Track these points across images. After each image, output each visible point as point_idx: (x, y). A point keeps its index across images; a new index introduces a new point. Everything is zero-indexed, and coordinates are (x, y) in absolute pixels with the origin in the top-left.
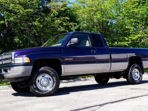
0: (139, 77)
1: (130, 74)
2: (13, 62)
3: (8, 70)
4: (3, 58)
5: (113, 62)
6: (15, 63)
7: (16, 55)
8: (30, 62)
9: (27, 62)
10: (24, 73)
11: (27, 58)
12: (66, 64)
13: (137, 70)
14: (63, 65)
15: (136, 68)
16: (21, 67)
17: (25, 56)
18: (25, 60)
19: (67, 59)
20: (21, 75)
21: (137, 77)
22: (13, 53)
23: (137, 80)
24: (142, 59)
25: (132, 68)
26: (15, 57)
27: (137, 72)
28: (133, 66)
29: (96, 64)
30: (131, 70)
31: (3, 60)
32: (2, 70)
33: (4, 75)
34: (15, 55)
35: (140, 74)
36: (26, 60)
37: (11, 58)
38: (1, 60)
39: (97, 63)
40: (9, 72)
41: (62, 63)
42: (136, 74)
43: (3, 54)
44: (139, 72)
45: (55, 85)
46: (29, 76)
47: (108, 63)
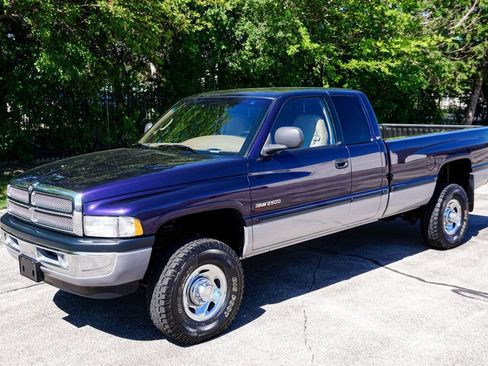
0: (459, 224)
1: (436, 218)
3: (59, 257)
4: (33, 203)
5: (395, 189)
6: (85, 237)
9: (131, 236)
10: (121, 275)
11: (133, 220)
12: (258, 223)
13: (455, 203)
14: (250, 227)
15: (456, 196)
17: (122, 212)
18: (123, 228)
19: (264, 204)
21: (454, 224)
22: (78, 198)
23: (454, 236)
25: (444, 199)
26: (85, 213)
27: (455, 209)
28: (447, 194)
29: (348, 205)
30: (441, 207)
31: (31, 209)
33: (41, 265)
34: (86, 203)
35: (463, 215)
38: (27, 206)
39: (351, 201)
40: (62, 262)
41: (247, 221)
42: (452, 215)
43: (35, 185)
44: (459, 208)
45: (232, 303)
46: (139, 280)
47: (383, 194)
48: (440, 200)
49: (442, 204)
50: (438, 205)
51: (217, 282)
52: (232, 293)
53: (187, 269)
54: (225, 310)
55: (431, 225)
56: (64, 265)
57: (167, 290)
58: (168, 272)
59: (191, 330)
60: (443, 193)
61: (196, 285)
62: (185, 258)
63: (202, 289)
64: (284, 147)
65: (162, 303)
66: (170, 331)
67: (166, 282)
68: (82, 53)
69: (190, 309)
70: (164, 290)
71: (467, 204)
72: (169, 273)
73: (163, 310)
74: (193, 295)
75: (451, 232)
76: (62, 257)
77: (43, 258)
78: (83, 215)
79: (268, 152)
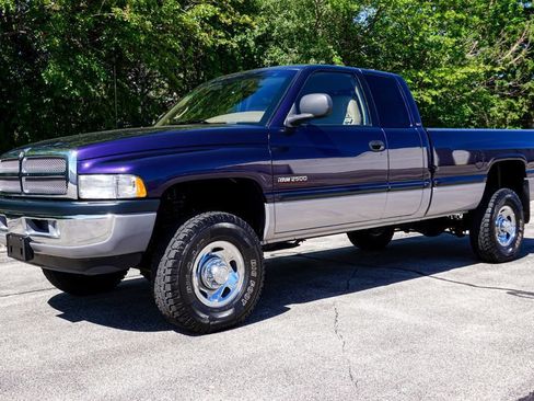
0: (513, 235)
1: (487, 225)
2: (71, 192)
3: (50, 226)
4: (24, 171)
5: (439, 185)
6: (80, 200)
7: (87, 165)
8: (144, 195)
9: (136, 196)
10: (119, 243)
11: (134, 178)
12: (281, 200)
13: (508, 210)
14: (272, 205)
15: (509, 202)
16: (109, 216)
17: (123, 169)
18: (123, 190)
19: (288, 180)
20: (109, 248)
21: (508, 236)
22: (73, 155)
23: (508, 247)
24: (528, 169)
25: (495, 204)
26: (80, 171)
27: (509, 218)
28: (498, 198)
29: (385, 195)
30: (492, 213)
31: (24, 179)
32: (23, 219)
33: (30, 240)
34: (80, 161)
35: (518, 226)
36: (132, 187)
37: (62, 174)
38: (18, 176)
39: (389, 191)
40: (53, 232)
41: (268, 197)
42: (505, 223)
43: (26, 150)
44: (513, 215)
45: (250, 290)
46: (141, 252)
47: (424, 187)
48: (491, 205)
49: (493, 209)
50: (489, 210)
51: (233, 264)
52: (251, 278)
53: (197, 241)
54: (243, 297)
55: (481, 233)
56: (55, 235)
57: (174, 264)
58: (175, 243)
59: (203, 315)
60: (494, 196)
61: (207, 265)
62: (196, 229)
63: (215, 270)
64: (310, 115)
65: (168, 279)
66: (177, 314)
67: (172, 255)
69: (202, 292)
70: (170, 264)
71: (522, 213)
72: (177, 245)
73: (169, 288)
74: (205, 277)
75: (505, 244)
76: (54, 226)
77: (33, 232)
78: (78, 174)
79: (292, 123)
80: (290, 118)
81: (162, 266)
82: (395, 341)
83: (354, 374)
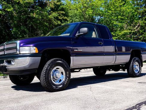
0: (139, 70)
2: (18, 52)
4: (5, 48)
5: (118, 55)
6: (20, 54)
7: (22, 45)
8: (37, 52)
9: (35, 52)
10: (31, 65)
11: (35, 48)
12: (75, 56)
13: (137, 63)
14: (72, 57)
15: (137, 61)
16: (28, 58)
17: (32, 45)
18: (32, 50)
19: (77, 50)
20: (28, 67)
21: (137, 70)
22: (18, 42)
23: (137, 73)
24: (142, 52)
25: (133, 61)
26: (20, 46)
27: (137, 65)
28: (134, 59)
29: (103, 56)
30: (133, 63)
31: (5, 50)
32: (5, 61)
33: (6, 66)
34: (20, 44)
35: (140, 67)
36: (34, 50)
37: (15, 47)
38: (3, 50)
39: (104, 55)
40: (13, 63)
41: (71, 55)
42: (136, 67)
45: (67, 80)
46: (37, 68)
47: (114, 55)
48: (132, 61)
49: (133, 62)
50: (132, 63)
51: (62, 73)
52: (67, 77)
53: (52, 65)
55: (130, 69)
57: (46, 71)
58: (46, 66)
59: (54, 86)
61: (55, 73)
62: (52, 62)
63: (57, 74)
64: (83, 33)
65: (44, 76)
66: (46, 86)
67: (45, 69)
68: (26, 30)
69: (53, 80)
70: (45, 71)
71: (141, 64)
73: (44, 78)
74: (54, 76)
75: (136, 72)
76: (13, 61)
77: (7, 64)
78: (20, 47)
79: (78, 36)
80: (77, 34)
81: (42, 72)
82: (107, 92)
83: (96, 98)
